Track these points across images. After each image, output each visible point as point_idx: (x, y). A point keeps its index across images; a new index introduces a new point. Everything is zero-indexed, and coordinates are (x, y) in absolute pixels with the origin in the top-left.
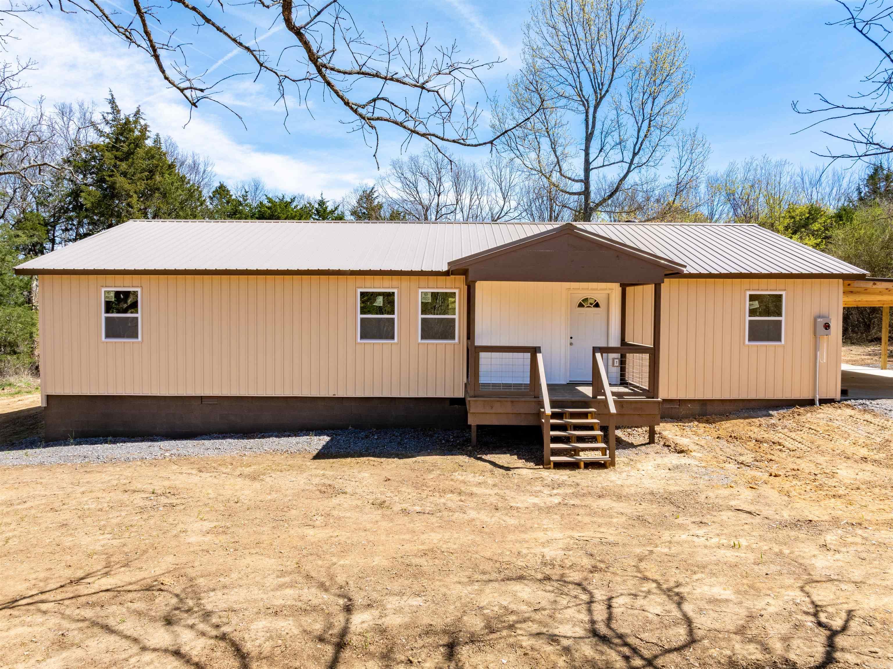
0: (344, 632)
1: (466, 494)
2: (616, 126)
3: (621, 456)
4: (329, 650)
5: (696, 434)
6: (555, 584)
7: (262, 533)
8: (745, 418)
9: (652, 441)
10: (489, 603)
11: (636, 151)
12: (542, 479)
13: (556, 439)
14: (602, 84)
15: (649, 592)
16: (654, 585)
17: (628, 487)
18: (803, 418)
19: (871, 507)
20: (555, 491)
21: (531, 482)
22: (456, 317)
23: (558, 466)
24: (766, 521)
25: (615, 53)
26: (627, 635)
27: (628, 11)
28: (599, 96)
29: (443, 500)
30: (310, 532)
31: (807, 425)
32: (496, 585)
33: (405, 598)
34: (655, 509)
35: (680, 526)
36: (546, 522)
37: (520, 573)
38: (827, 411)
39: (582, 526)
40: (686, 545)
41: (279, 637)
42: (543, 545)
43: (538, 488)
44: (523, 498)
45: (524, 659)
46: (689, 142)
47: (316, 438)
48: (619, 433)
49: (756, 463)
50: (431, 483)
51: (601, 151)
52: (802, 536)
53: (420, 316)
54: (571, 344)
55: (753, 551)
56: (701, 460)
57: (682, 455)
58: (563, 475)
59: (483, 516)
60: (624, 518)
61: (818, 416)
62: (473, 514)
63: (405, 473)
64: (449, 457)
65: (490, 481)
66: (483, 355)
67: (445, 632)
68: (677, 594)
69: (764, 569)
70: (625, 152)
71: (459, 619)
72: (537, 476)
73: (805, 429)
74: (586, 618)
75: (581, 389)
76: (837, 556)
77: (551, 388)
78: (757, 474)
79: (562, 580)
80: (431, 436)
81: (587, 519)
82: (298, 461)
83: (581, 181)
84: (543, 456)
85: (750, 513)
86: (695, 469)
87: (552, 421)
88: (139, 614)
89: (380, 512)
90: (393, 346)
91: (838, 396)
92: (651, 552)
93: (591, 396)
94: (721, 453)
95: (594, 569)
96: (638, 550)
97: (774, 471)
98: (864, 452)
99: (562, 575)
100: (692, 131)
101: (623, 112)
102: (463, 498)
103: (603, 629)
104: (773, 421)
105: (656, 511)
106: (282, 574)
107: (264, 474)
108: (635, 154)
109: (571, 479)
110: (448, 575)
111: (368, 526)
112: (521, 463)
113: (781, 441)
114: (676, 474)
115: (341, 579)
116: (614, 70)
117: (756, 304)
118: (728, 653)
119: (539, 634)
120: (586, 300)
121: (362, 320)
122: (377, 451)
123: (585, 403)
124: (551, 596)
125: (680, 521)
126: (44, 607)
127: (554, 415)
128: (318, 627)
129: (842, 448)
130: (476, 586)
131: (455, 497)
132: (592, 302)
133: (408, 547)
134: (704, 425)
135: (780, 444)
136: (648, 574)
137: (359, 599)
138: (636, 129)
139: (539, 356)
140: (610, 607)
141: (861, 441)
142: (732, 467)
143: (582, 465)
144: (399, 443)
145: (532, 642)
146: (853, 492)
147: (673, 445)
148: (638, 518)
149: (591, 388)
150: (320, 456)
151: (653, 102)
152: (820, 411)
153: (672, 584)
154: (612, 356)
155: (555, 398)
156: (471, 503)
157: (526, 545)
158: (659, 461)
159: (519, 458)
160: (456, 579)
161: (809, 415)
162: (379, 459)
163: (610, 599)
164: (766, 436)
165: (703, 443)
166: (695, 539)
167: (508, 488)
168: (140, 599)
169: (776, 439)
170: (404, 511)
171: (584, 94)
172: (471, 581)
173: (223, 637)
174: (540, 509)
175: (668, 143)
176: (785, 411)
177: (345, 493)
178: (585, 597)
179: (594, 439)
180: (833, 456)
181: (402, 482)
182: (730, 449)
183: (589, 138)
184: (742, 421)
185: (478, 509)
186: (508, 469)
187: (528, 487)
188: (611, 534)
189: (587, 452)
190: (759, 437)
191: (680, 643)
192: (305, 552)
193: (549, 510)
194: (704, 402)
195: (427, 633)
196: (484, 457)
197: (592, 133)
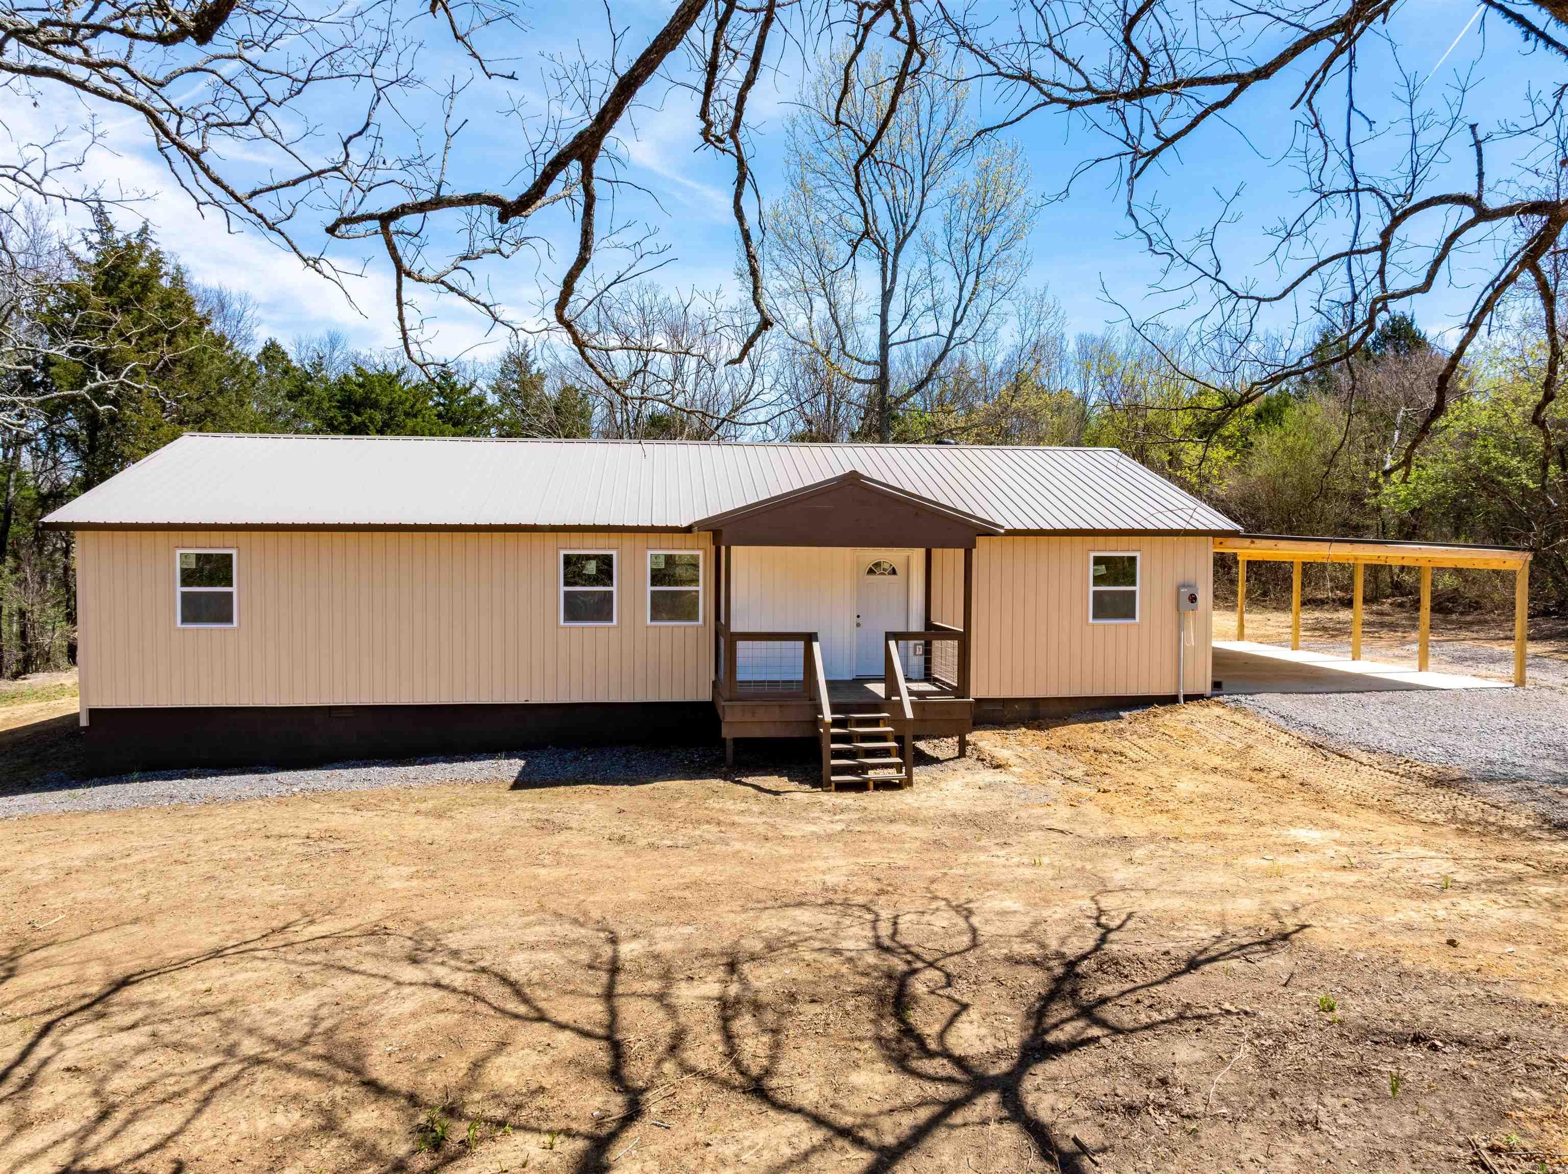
0: (614, 960)
1: (726, 824)
2: (928, 281)
3: (920, 774)
4: (604, 977)
5: (1021, 744)
6: (839, 907)
7: (481, 875)
8: (1087, 722)
9: (962, 754)
10: (767, 928)
11: (958, 319)
12: (821, 804)
13: (838, 754)
14: (906, 215)
15: (937, 909)
16: (944, 903)
17: (926, 809)
18: (1159, 721)
19: (1197, 821)
20: (837, 817)
21: (807, 807)
22: (700, 588)
23: (842, 787)
24: (1078, 840)
25: (926, 169)
26: (910, 946)
27: (944, 108)
28: (901, 237)
29: (697, 832)
30: (542, 872)
31: (1162, 730)
32: (773, 912)
33: (673, 927)
34: (955, 832)
35: (983, 849)
36: (826, 850)
37: (798, 899)
38: (1192, 711)
39: (868, 852)
40: (984, 866)
41: (545, 967)
42: (824, 873)
43: (816, 815)
44: (797, 826)
45: (807, 969)
46: (1034, 310)
47: (504, 763)
48: (921, 745)
49: (1088, 778)
50: (680, 813)
51: (904, 318)
52: (1111, 852)
53: (650, 588)
54: (858, 625)
55: (1054, 867)
56: (1021, 776)
57: (998, 770)
58: (848, 799)
59: (751, 847)
60: (918, 843)
61: (1179, 717)
62: (738, 846)
63: (643, 803)
64: (698, 782)
65: (756, 808)
66: (741, 645)
67: (722, 954)
68: (966, 909)
69: (1060, 883)
70: (940, 322)
71: (737, 942)
72: (814, 800)
73: (1158, 735)
74: (870, 934)
75: (871, 686)
76: (1140, 868)
77: (832, 685)
78: (1084, 790)
79: (846, 904)
80: (668, 756)
81: (875, 846)
82: (491, 792)
83: (876, 363)
84: (822, 777)
85: (1062, 832)
86: (1011, 787)
87: (833, 730)
88: (375, 955)
89: (621, 848)
90: (611, 632)
91: (1208, 690)
92: (945, 874)
93: (883, 696)
94: (1048, 767)
95: (881, 892)
96: (930, 873)
97: (1103, 786)
98: (1217, 761)
99: (846, 899)
100: (1039, 293)
101: (938, 258)
102: (723, 829)
103: (887, 942)
104: (1122, 726)
105: (956, 835)
106: (525, 913)
107: (451, 811)
108: (955, 324)
109: (857, 803)
110: (718, 905)
111: (612, 863)
112: (793, 786)
113: (1124, 750)
114: (988, 794)
115: (596, 914)
116: (924, 195)
117: (1102, 569)
118: (1005, 951)
119: (820, 950)
120: (878, 565)
121: (567, 594)
122: (598, 776)
123: (876, 705)
124: (835, 919)
125: (982, 843)
126: (259, 954)
127: (836, 723)
128: (584, 956)
129: (1193, 757)
130: (751, 914)
131: (714, 829)
132: (886, 566)
133: (664, 881)
134: (1034, 732)
135: (1122, 754)
136: (939, 894)
137: (622, 932)
138: (958, 286)
139: (816, 646)
140: (895, 924)
141: (1217, 748)
142: (1057, 783)
143: (871, 785)
144: (625, 766)
145: (816, 955)
146: (1186, 806)
147: (988, 759)
148: (935, 842)
149: (883, 685)
150: (519, 784)
151: (982, 245)
152: (1183, 710)
153: (962, 901)
154: (912, 643)
155: (836, 701)
156: (732, 834)
157: (803, 874)
158: (969, 778)
159: (791, 780)
160: (727, 908)
161: (1168, 716)
162: (603, 787)
163: (897, 917)
164: (1108, 744)
165: (1027, 755)
166: (995, 859)
167: (778, 815)
168: (367, 943)
169: (1119, 748)
170: (651, 846)
171: (879, 228)
172: (744, 909)
173: (483, 970)
174: (819, 837)
175: (1004, 310)
176: (1139, 712)
177: (571, 828)
178: (870, 917)
179: (886, 752)
180: (1181, 767)
181: (642, 813)
182: (1058, 761)
183: (887, 296)
184: (1082, 725)
185: (743, 839)
186: (777, 793)
187: (804, 814)
188: (901, 859)
189: (878, 771)
190: (1099, 747)
191: (961, 948)
192: (542, 891)
193: (829, 837)
194: (1035, 702)
195: (703, 956)
196: (744, 780)
197: (892, 290)
